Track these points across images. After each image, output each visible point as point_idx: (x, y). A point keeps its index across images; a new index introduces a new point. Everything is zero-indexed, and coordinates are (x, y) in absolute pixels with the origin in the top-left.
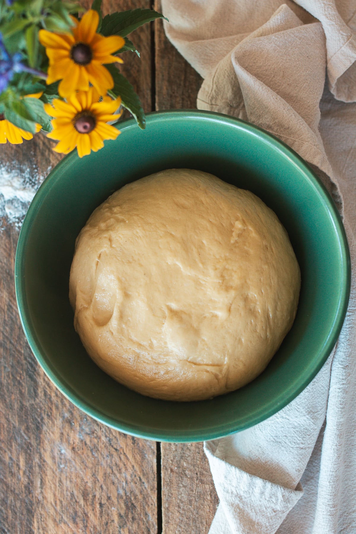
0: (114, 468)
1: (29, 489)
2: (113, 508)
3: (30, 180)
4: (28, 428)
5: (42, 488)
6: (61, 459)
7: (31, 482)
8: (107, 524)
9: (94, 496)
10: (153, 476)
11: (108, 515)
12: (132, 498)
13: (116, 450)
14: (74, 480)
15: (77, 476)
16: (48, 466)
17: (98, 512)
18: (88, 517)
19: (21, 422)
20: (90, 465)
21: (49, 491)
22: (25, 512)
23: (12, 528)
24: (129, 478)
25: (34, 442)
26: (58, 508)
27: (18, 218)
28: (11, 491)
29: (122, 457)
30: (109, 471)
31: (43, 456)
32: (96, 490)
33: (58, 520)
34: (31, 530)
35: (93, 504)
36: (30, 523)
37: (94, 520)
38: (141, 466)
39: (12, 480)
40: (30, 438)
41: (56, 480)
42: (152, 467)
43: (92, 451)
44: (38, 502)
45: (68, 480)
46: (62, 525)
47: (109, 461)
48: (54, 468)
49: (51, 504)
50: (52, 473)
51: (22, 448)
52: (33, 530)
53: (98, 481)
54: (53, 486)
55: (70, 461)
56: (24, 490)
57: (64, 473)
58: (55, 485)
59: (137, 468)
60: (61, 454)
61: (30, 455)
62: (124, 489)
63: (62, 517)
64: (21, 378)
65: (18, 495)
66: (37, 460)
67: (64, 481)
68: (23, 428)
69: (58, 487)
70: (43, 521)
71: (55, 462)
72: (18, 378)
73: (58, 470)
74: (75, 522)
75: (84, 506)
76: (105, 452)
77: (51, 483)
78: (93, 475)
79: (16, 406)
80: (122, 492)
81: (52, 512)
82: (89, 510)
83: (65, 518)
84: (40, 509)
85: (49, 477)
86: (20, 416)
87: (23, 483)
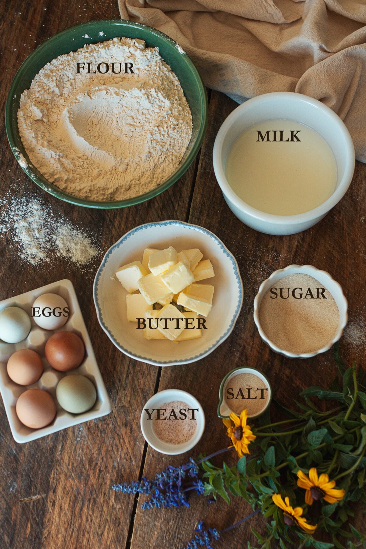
0: (114, 447)
1: (53, 451)
2: (108, 475)
3: (96, 242)
5: (61, 451)
6: (79, 434)
7: (55, 446)
8: (101, 484)
9: (97, 464)
10: (140, 457)
11: (103, 479)
12: (122, 470)
13: (118, 435)
14: (85, 450)
15: (87, 448)
16: (69, 437)
17: (97, 475)
18: (89, 477)
20: (98, 442)
21: (66, 455)
22: (46, 466)
23: (35, 475)
24: (123, 455)
26: (70, 467)
27: (83, 266)
28: (40, 450)
29: (121, 440)
30: (110, 448)
32: (98, 460)
33: (68, 476)
34: (48, 479)
35: (94, 469)
36: (49, 474)
37: (93, 480)
38: (133, 449)
39: (42, 442)
41: (72, 448)
42: (140, 451)
43: (101, 432)
44: (57, 461)
45: (81, 449)
46: (70, 480)
47: (111, 442)
48: (73, 440)
49: (66, 463)
50: (71, 442)
53: (101, 454)
54: (69, 452)
55: (84, 437)
56: (49, 450)
57: (79, 444)
58: (71, 452)
59: (130, 450)
60: (80, 431)
62: (118, 463)
63: (71, 474)
65: (44, 453)
67: (78, 450)
69: (73, 453)
70: (58, 474)
71: (74, 435)
73: (76, 442)
74: (79, 479)
75: (88, 469)
76: (110, 435)
77: (69, 449)
78: (99, 449)
80: (116, 464)
81: (65, 469)
82: (91, 473)
83: (73, 475)
84: (57, 466)
85: (68, 445)
87: (49, 446)
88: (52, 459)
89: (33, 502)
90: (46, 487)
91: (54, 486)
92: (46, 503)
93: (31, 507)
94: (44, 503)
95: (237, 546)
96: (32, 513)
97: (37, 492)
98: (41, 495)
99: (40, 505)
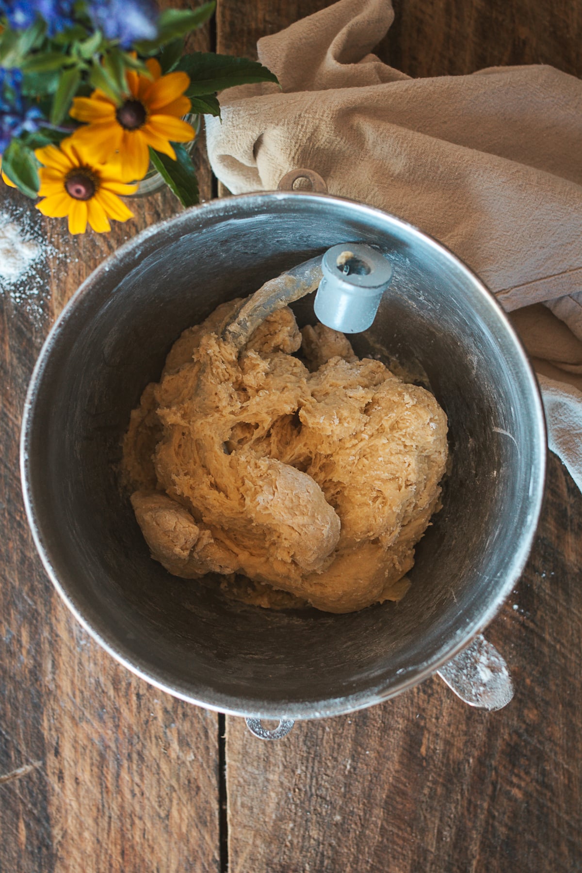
1: (36, 675)
2: (156, 701)
3: (32, 228)
4: (32, 589)
5: (54, 673)
6: (80, 632)
7: (38, 666)
8: (147, 722)
9: (129, 684)
11: (149, 710)
14: (100, 662)
15: (104, 656)
16: (62, 643)
17: (134, 706)
18: (120, 713)
19: (22, 580)
21: (65, 677)
22: (30, 707)
23: (13, 729)
25: (41, 610)
26: (78, 701)
27: (15, 285)
28: (10, 677)
31: (55, 628)
32: (131, 676)
33: (77, 718)
34: (39, 732)
35: (127, 695)
36: (38, 723)
37: (128, 717)
39: (10, 663)
40: (36, 603)
41: (73, 662)
44: (50, 692)
45: (92, 661)
46: (84, 724)
48: (72, 645)
49: (68, 695)
50: (68, 652)
51: (25, 617)
52: (42, 731)
54: (69, 670)
56: (28, 675)
57: (86, 652)
58: (73, 669)
61: (36, 627)
63: (83, 714)
64: (21, 517)
65: (20, 683)
66: (46, 634)
67: (86, 664)
68: (26, 588)
69: (77, 673)
70: (57, 719)
71: (72, 637)
72: (18, 518)
73: (78, 649)
74: (101, 719)
75: (115, 698)
77: (67, 666)
79: (15, 558)
81: (69, 706)
82: (121, 703)
83: (87, 714)
84: (52, 702)
85: (64, 658)
86: (21, 573)
87: (26, 667)
88: (38, 692)
89: (20, 781)
90: (38, 747)
91: (54, 743)
92: (46, 778)
93: (17, 791)
94: (41, 778)
95: (436, 790)
96: (22, 802)
97: (24, 760)
98: (32, 764)
99: (34, 783)
